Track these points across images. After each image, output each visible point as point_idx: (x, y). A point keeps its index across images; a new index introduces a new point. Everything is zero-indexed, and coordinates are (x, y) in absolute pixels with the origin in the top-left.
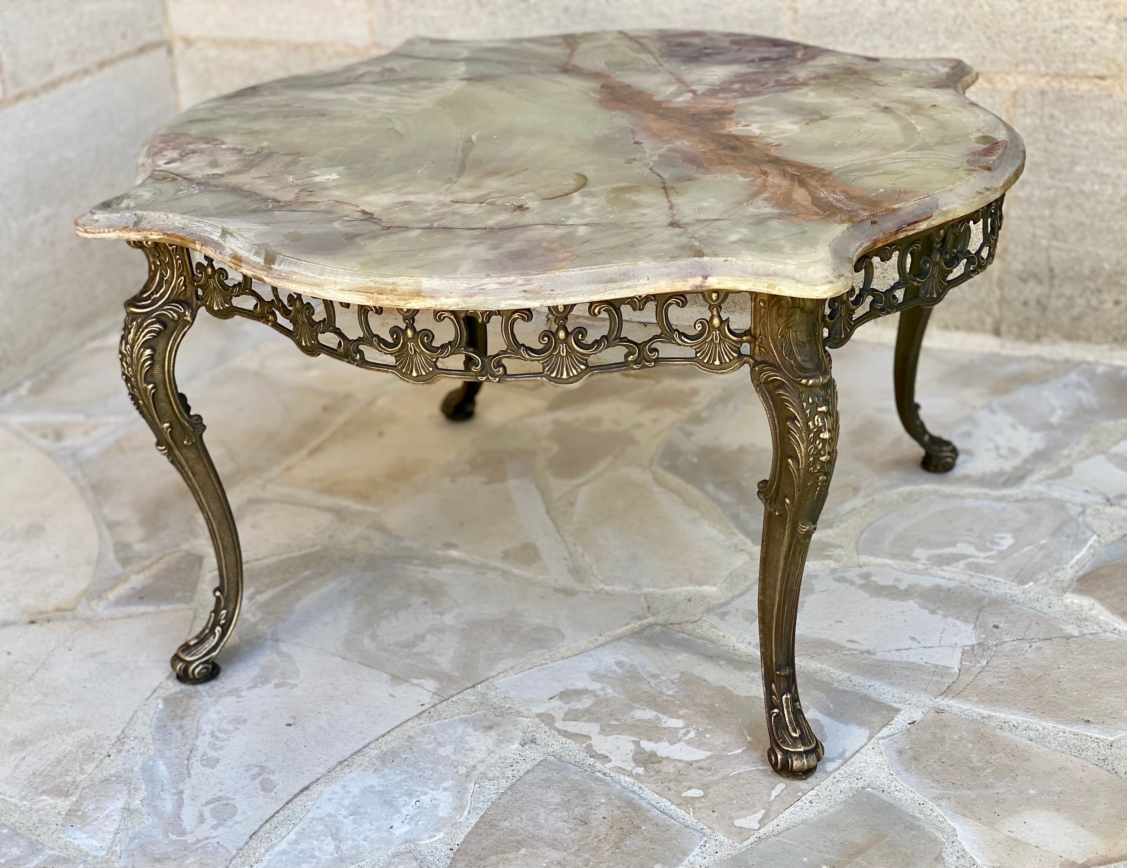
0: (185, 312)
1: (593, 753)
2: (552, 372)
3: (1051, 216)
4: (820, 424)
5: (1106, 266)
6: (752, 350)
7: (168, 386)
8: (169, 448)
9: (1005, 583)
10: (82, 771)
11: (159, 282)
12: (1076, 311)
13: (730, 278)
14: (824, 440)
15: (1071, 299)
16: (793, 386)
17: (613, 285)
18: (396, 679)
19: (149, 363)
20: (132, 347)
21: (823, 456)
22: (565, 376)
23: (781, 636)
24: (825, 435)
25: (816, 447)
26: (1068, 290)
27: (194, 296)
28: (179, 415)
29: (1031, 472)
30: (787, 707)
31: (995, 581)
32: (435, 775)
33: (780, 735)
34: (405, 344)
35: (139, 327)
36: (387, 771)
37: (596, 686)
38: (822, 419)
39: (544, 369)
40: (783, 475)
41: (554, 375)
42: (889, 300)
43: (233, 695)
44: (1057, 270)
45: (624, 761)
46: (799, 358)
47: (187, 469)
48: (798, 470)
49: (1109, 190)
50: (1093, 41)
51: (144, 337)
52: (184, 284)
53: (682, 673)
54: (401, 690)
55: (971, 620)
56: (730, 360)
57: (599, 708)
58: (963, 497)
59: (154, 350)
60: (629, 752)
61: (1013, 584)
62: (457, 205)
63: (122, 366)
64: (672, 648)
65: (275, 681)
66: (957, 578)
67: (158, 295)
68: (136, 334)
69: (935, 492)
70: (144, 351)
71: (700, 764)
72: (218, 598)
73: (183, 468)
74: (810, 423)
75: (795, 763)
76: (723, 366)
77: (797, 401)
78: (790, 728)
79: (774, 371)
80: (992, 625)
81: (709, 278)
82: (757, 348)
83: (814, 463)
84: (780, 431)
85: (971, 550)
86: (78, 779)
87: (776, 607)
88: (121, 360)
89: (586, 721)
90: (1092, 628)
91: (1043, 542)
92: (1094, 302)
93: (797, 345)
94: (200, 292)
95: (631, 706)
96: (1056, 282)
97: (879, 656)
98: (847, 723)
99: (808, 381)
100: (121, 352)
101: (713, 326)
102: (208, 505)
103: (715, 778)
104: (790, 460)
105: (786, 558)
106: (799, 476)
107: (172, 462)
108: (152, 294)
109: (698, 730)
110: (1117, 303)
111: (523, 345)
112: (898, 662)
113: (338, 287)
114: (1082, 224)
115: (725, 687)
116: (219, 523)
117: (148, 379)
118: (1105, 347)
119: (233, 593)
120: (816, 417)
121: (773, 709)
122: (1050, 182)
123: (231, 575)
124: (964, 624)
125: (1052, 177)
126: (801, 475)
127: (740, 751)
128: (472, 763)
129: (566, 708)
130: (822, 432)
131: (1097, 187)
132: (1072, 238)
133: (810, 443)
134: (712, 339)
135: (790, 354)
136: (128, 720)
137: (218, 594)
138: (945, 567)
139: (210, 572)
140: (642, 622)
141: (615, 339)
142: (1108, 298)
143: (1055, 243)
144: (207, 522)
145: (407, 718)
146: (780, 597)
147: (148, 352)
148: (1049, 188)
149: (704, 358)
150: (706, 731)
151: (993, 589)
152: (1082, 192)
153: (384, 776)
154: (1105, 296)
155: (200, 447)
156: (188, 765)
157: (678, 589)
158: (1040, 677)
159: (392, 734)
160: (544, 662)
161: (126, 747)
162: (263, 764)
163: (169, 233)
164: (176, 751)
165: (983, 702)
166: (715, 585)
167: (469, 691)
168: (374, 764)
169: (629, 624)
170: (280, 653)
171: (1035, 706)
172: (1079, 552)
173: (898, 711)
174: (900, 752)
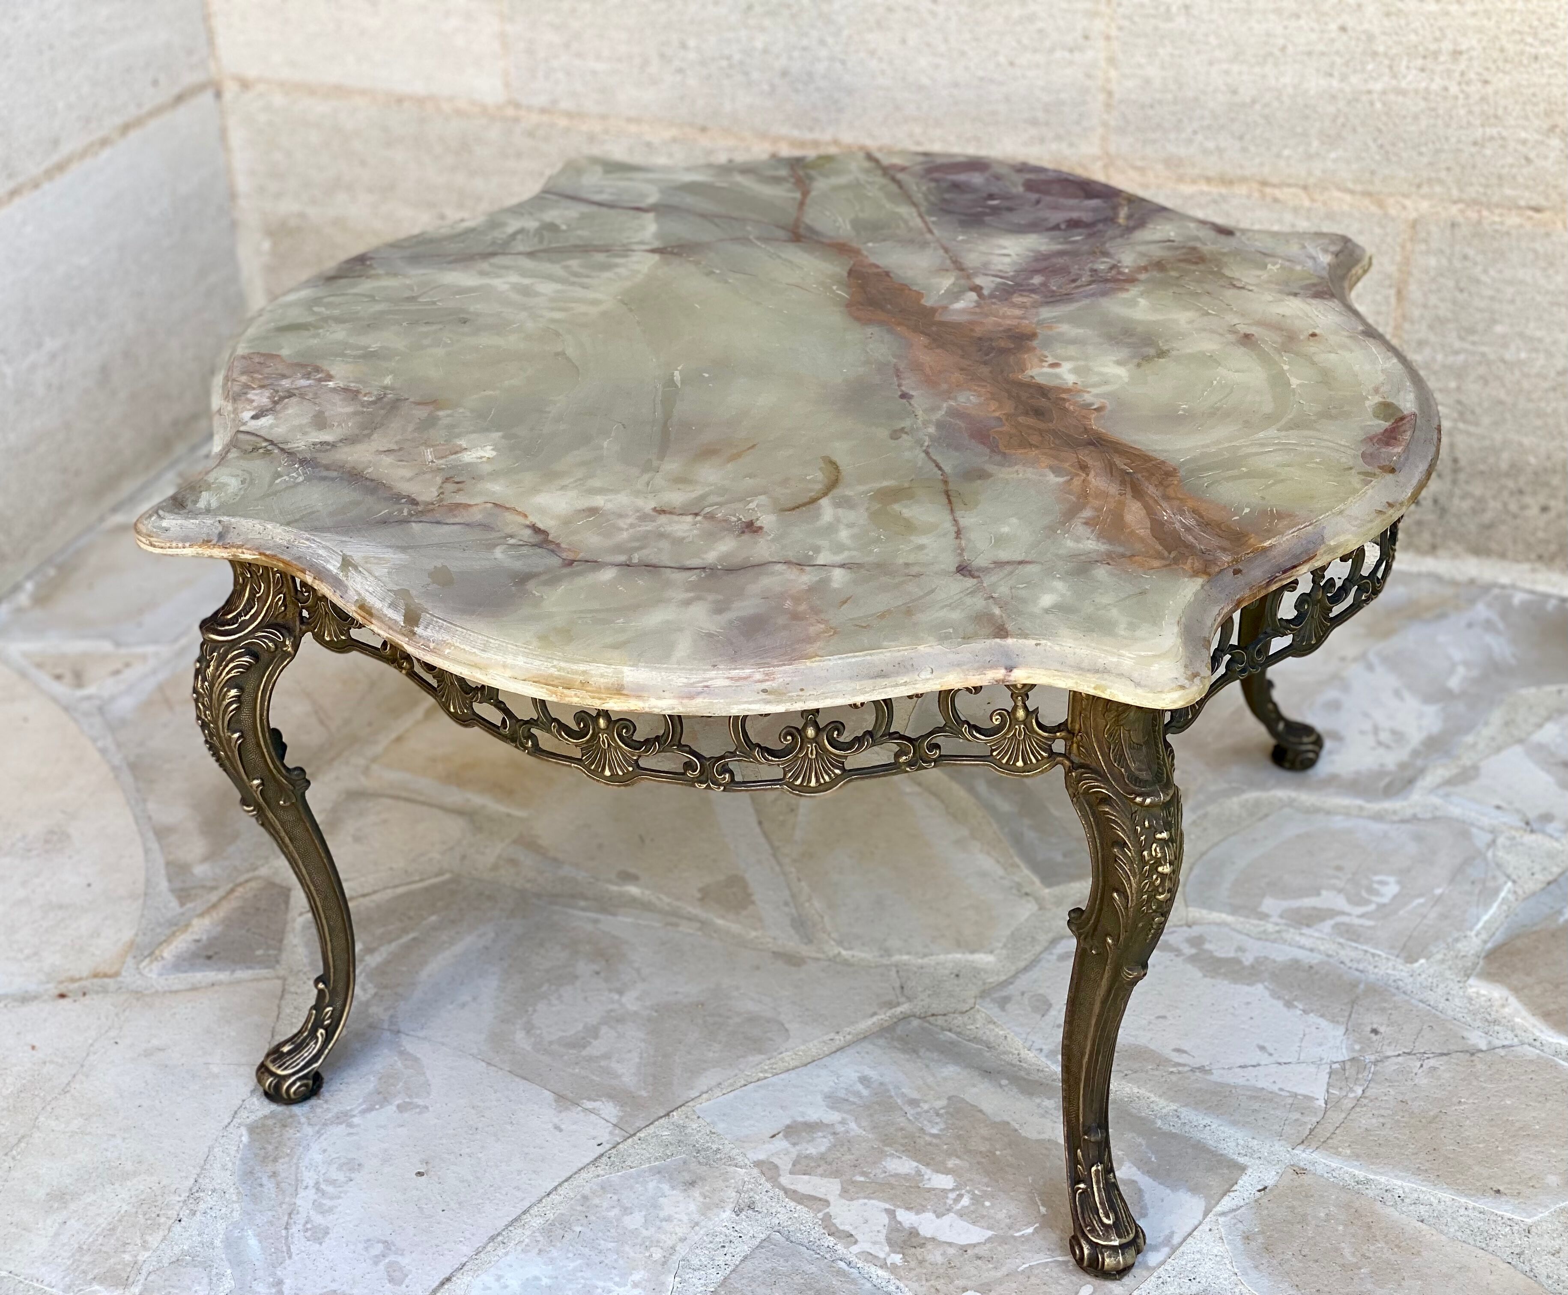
0: (284, 641)
1: (833, 1229)
2: (796, 779)
3: (1459, 389)
4: (1159, 855)
5: (1532, 460)
6: (1069, 749)
7: (260, 735)
8: (259, 808)
9: (1388, 959)
10: (145, 1246)
11: (248, 599)
12: (1487, 517)
13: (1043, 672)
14: (1163, 876)
15: (1481, 500)
16: (1123, 803)
17: (885, 682)
18: (564, 1101)
19: (234, 706)
20: (212, 685)
21: (1161, 894)
22: (813, 783)
23: (1092, 1091)
24: (1166, 869)
25: (1152, 883)
26: (1477, 489)
27: (297, 619)
28: (274, 771)
29: (1422, 771)
30: (1098, 1182)
31: (1373, 955)
32: (621, 1262)
33: (1087, 1220)
34: (595, 736)
35: (222, 658)
36: (555, 1253)
37: (833, 1117)
38: (1162, 849)
39: (785, 775)
40: (1105, 908)
41: (798, 782)
42: (1253, 657)
43: (341, 1123)
44: (1463, 462)
45: (875, 1243)
46: (1133, 766)
47: (283, 834)
48: (1126, 908)
49: (1541, 360)
50: (1528, 160)
51: (228, 673)
52: (284, 604)
53: (949, 1098)
54: (571, 1118)
55: (1341, 1019)
56: (1037, 760)
57: (839, 1155)
58: (1328, 813)
59: (241, 689)
60: (881, 1228)
61: (1399, 960)
62: (663, 519)
63: (197, 707)
64: (935, 1055)
65: (398, 1101)
66: (1322, 948)
67: (248, 617)
68: (217, 669)
69: (1291, 803)
70: (228, 691)
71: (976, 1250)
72: (320, 991)
73: (277, 833)
74: (1145, 853)
75: (1107, 1261)
76: (1028, 767)
77: (1128, 823)
78: (1101, 1211)
79: (1097, 781)
80: (1369, 1029)
81: (1015, 671)
82: (1075, 745)
83: (1149, 900)
84: (1103, 856)
85: (1340, 902)
86: (140, 1258)
87: (1087, 1056)
88: (196, 701)
89: (821, 1176)
90: (1504, 1038)
91: (1438, 891)
92: (1513, 507)
93: (1130, 748)
94: (305, 613)
95: (882, 1152)
96: (1462, 476)
97: (1216, 1077)
98: (1174, 1188)
99: (1144, 800)
100: (195, 691)
101: (1016, 719)
102: (310, 876)
103: (999, 1274)
104: (1115, 895)
105: (1104, 1002)
106: (1127, 915)
107: (263, 825)
108: (239, 615)
109: (974, 1194)
110: (1545, 509)
111: (758, 745)
112: (1244, 1087)
113: (508, 673)
114: (1501, 402)
115: (1008, 1123)
116: (325, 899)
117: (232, 725)
118: (1526, 566)
119: (341, 985)
120: (1154, 846)
121: (1079, 1183)
122: (1457, 344)
123: (338, 962)
124: (1332, 1025)
125: (1461, 338)
126: (1131, 914)
127: (1030, 1230)
128: (670, 1243)
129: (794, 1151)
130: (1161, 865)
131: (1523, 355)
132: (1486, 420)
133: (1143, 877)
134: (1014, 734)
135: (1121, 758)
136: (202, 1162)
137: (321, 986)
138: (1305, 930)
140: (893, 1010)
141: (882, 736)
142: (1533, 503)
143: (1461, 425)
144: (308, 897)
145: (580, 1165)
146: (1093, 1045)
147: (233, 692)
148: (1457, 353)
149: (1003, 757)
150: (985, 1195)
151: (1371, 968)
152: (1503, 361)
153: (552, 1261)
154: (1528, 499)
155: (301, 809)
156: (287, 1238)
157: (942, 957)
158: (1435, 1117)
159: (561, 1191)
160: (761, 1075)
161: (202, 1206)
162: (389, 1239)
163: (268, 553)
164: (270, 1213)
165: (1357, 1157)
166: (991, 952)
167: (662, 1121)
168: (537, 1241)
169: (875, 1014)
170: (402, 1053)
171: (1428, 1165)
172: (1486, 911)
173: (1243, 1169)
174: (1247, 1238)
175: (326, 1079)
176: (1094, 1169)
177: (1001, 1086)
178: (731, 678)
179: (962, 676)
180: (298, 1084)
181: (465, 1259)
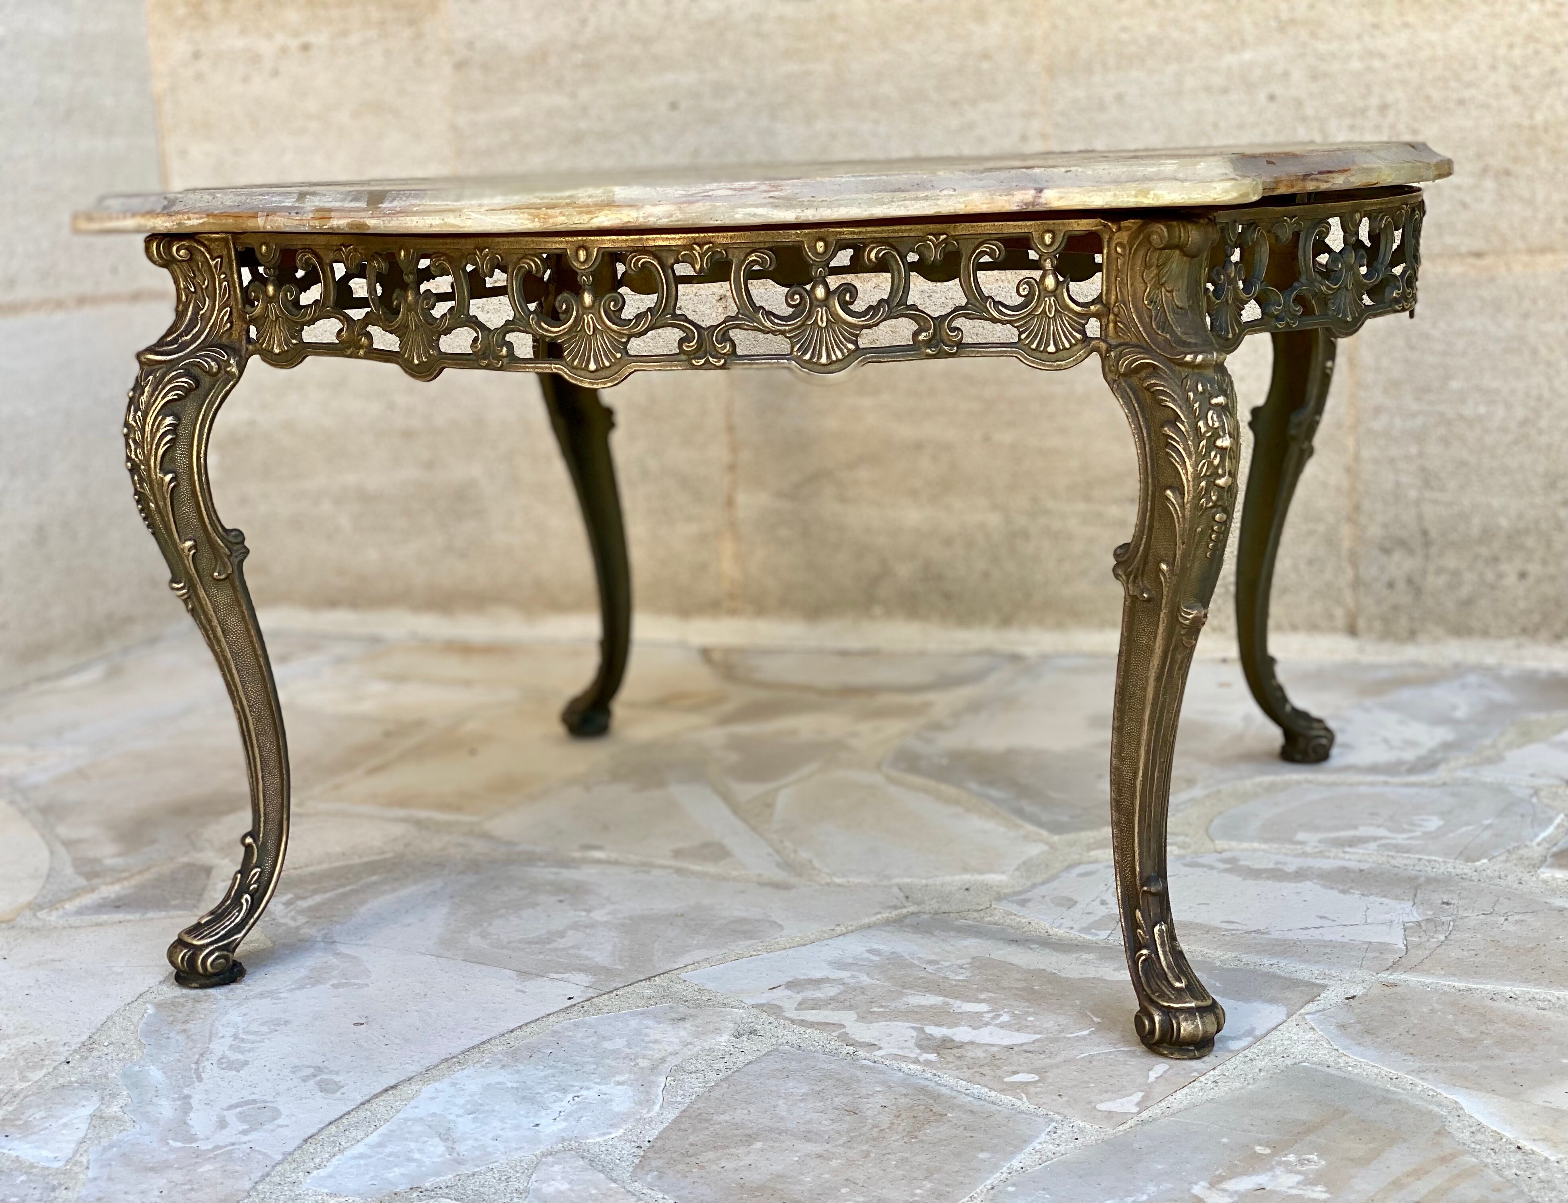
0: (228, 360)
1: (851, 1042)
2: (805, 353)
3: (1421, 455)
4: (1217, 424)
5: (1504, 522)
6: (1103, 328)
7: (196, 478)
8: (191, 586)
9: (1445, 862)
10: (23, 1079)
11: (190, 319)
12: (1464, 592)
13: (1076, 190)
14: (1223, 449)
15: (1456, 573)
16: (1173, 371)
17: (903, 195)
18: (527, 975)
19: (169, 437)
20: (145, 415)
21: (1220, 477)
22: (824, 360)
23: (1149, 826)
24: (1225, 442)
25: (1211, 463)
26: (1451, 561)
27: (244, 337)
28: (209, 527)
29: (1444, 760)
30: (1163, 944)
31: (1429, 861)
32: (601, 1069)
33: (1154, 987)
34: (579, 320)
35: (158, 383)
36: (522, 1067)
37: (844, 975)
38: (1219, 417)
39: (792, 348)
40: (1156, 525)
41: (807, 357)
42: (1289, 306)
43: (266, 997)
44: (1433, 533)
45: (902, 1048)
46: (1178, 331)
47: (215, 622)
48: (1183, 506)
49: (1500, 412)
50: (1464, 205)
51: (163, 398)
52: (230, 320)
53: (973, 958)
54: (537, 985)
55: (1406, 898)
56: (1071, 345)
57: (851, 996)
58: (1351, 785)
59: (178, 418)
60: (909, 1038)
61: (1457, 861)
63: (128, 445)
64: (952, 934)
65: (335, 981)
66: (1371, 860)
67: (189, 337)
68: (152, 395)
69: (1309, 781)
70: (163, 419)
71: (1025, 1047)
72: (248, 847)
73: (210, 621)
74: (1201, 424)
75: (1183, 1025)
76: (1060, 355)
77: (1178, 391)
78: (1170, 975)
79: (1140, 353)
80: (1440, 901)
81: (1046, 191)
82: (1111, 325)
83: (1208, 490)
84: (1151, 448)
85: (1383, 832)
87: (1141, 773)
88: (127, 436)
89: (833, 1010)
91: (1487, 822)
92: (1490, 576)
93: (1174, 313)
94: (253, 331)
95: (902, 993)
96: (1434, 550)
97: (1275, 935)
99: (1195, 358)
100: (126, 424)
101: (1045, 289)
102: (243, 686)
103: (1053, 1061)
104: (1169, 492)
105: (1158, 679)
106: (1184, 516)
107: (193, 612)
108: (180, 336)
109: (1013, 1013)
110: (1523, 575)
111: (762, 307)
112: (1308, 940)
113: (485, 208)
114: (1464, 463)
115: (1044, 970)
116: (258, 719)
117: (166, 465)
118: (1510, 643)
119: (272, 840)
120: (1210, 413)
121: (1141, 949)
122: (1414, 407)
123: (270, 809)
124: (1397, 902)
125: (1418, 399)
126: (1187, 513)
127: (1086, 1032)
128: (658, 1056)
129: (799, 997)
130: (1219, 437)
131: (1482, 410)
132: (1452, 485)
133: (1200, 456)
134: (1044, 311)
135: (1165, 325)
136: (98, 1026)
137: (249, 840)
138: (1348, 850)
139: (224, 881)
140: (899, 911)
141: (898, 305)
142: (1510, 569)
143: (1428, 494)
144: (239, 718)
145: (548, 1013)
146: (1147, 753)
147: (169, 420)
148: (1414, 415)
149: (1032, 342)
150: (1028, 1014)
151: (1429, 869)
152: (1461, 417)
153: (518, 1072)
154: (1505, 567)
155: (237, 583)
156: (197, 1070)
157: (948, 879)
158: (1532, 949)
159: (528, 1029)
160: (755, 953)
161: (95, 1053)
162: (320, 1064)
163: (216, 212)
164: (177, 1055)
165: (1454, 975)
166: (1003, 873)
167: (643, 983)
168: (500, 1061)
169: (879, 913)
170: (337, 954)
171: (1535, 976)
172: (1544, 831)
173: (1324, 987)
174: (1343, 1027)
175: (249, 971)
176: (1157, 928)
177: (1031, 949)
178: (734, 189)
179: (987, 194)
180: (216, 954)
181: (413, 1074)
